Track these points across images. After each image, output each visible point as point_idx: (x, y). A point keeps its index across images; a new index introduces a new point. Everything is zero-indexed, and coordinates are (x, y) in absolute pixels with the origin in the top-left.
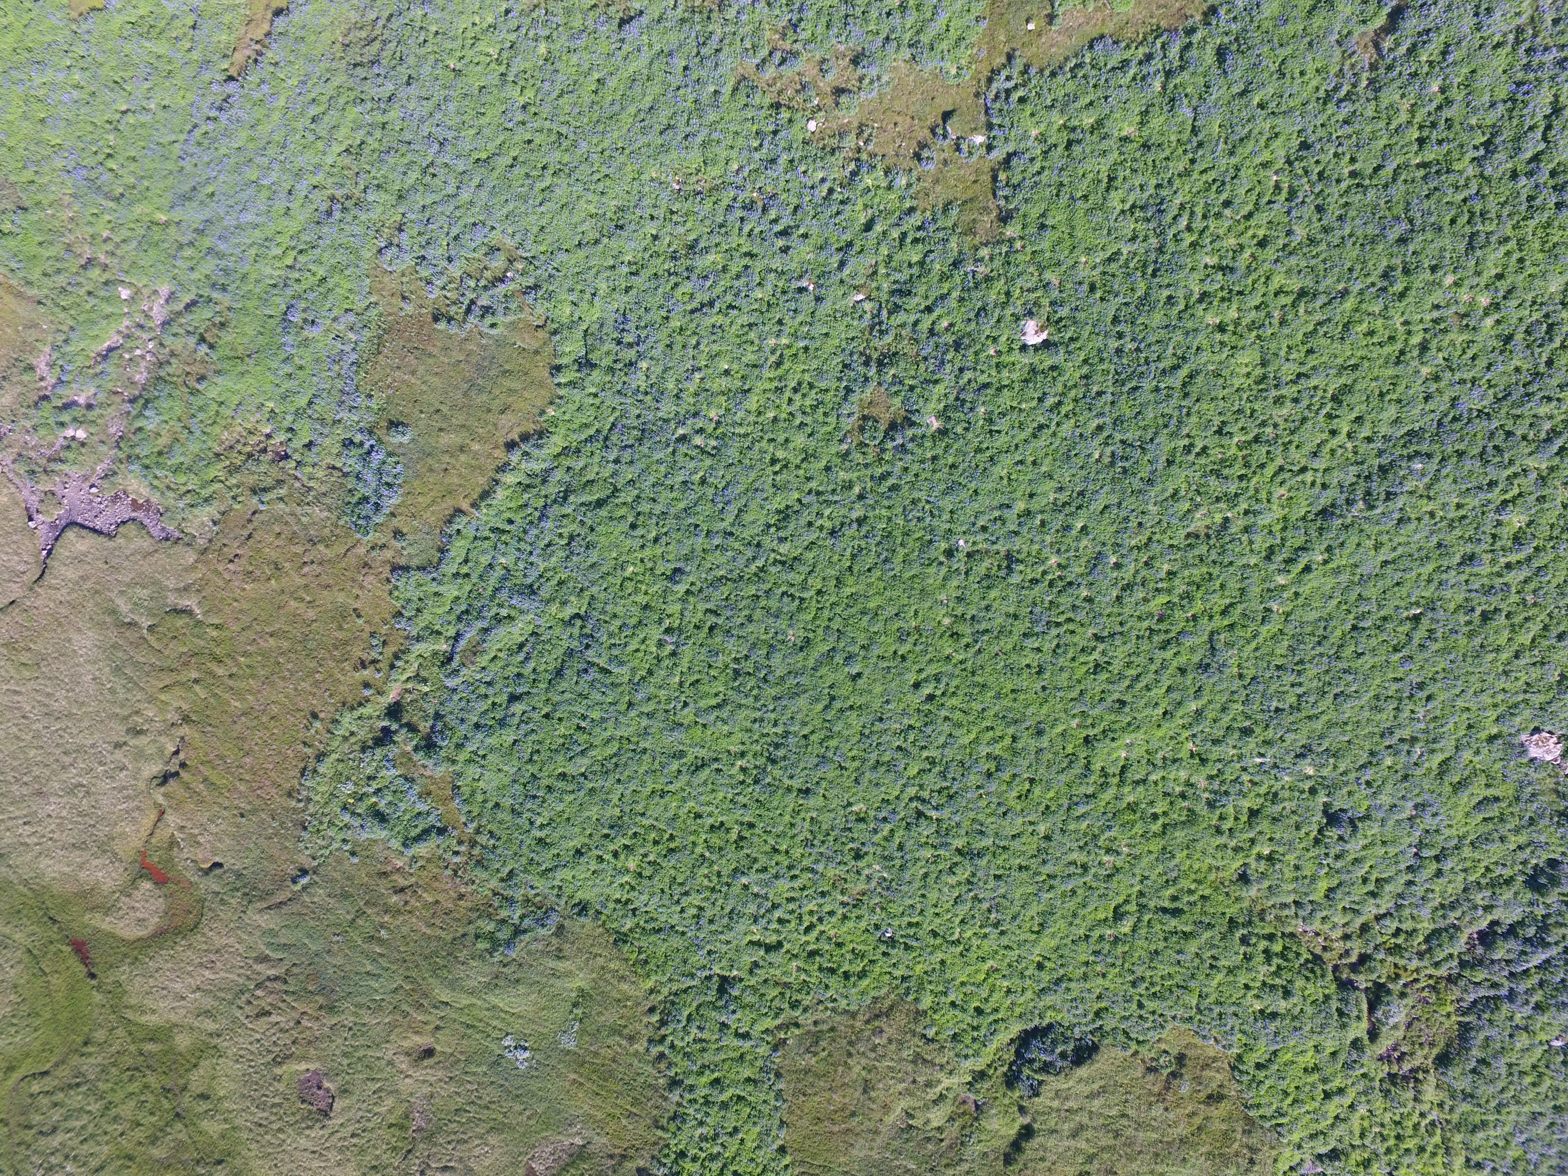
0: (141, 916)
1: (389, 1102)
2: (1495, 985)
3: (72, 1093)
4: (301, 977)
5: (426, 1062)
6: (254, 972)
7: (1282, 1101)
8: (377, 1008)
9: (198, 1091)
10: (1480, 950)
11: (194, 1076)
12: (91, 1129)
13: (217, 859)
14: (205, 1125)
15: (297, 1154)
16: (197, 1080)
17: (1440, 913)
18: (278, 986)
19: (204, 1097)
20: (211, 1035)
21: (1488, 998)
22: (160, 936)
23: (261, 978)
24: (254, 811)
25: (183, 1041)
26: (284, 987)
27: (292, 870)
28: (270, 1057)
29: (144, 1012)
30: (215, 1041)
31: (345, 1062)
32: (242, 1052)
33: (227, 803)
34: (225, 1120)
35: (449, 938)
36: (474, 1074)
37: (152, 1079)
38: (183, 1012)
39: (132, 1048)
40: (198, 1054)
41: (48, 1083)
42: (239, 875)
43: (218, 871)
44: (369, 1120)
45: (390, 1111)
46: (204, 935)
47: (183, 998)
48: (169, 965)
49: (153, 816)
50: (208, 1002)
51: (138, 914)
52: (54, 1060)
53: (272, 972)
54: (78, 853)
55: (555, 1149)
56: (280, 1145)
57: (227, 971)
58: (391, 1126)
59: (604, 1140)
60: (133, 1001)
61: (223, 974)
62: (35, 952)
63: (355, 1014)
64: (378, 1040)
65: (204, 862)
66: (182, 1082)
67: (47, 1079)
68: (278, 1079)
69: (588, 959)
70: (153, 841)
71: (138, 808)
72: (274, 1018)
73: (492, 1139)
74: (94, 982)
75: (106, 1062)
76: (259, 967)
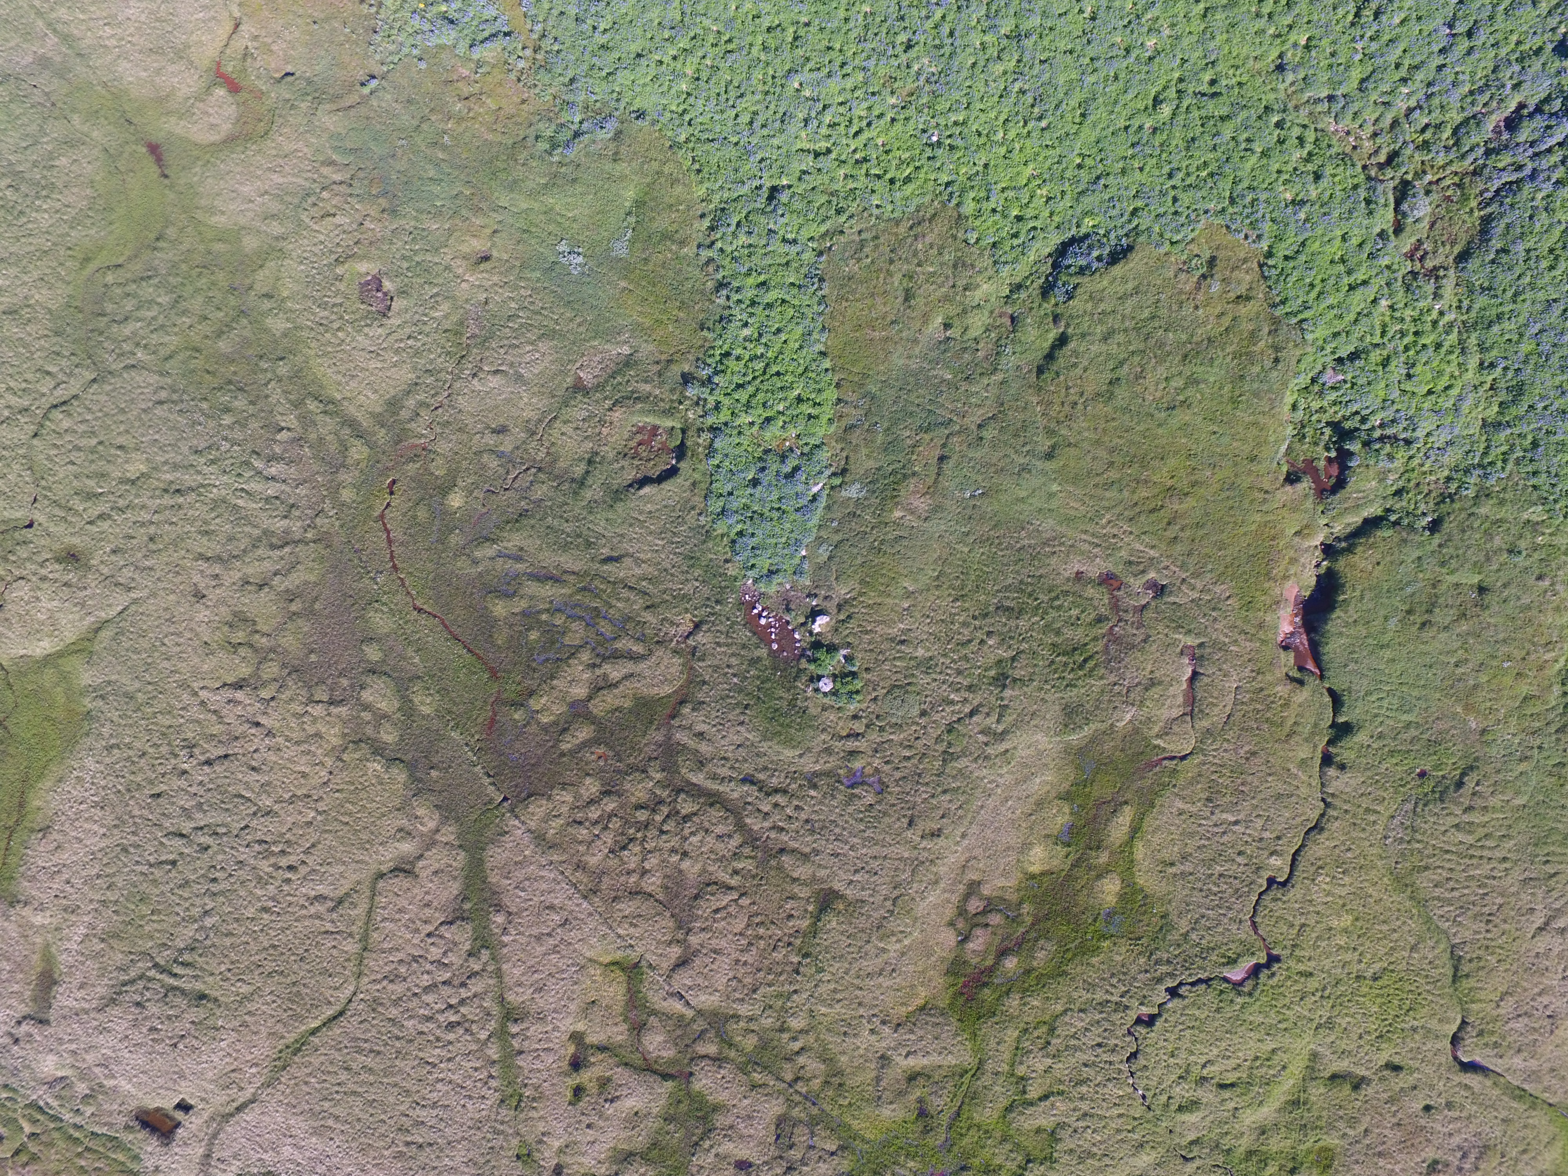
0: (215, 122)
1: (445, 307)
2: (1519, 168)
3: (144, 284)
4: (366, 182)
5: (482, 266)
6: (321, 175)
7: (1308, 293)
8: (438, 214)
9: (265, 290)
10: (1505, 136)
11: (260, 275)
12: (161, 320)
13: (289, 69)
14: (269, 321)
15: (355, 352)
16: (262, 279)
17: (1469, 100)
18: (343, 189)
19: (268, 296)
20: (277, 238)
21: (1511, 183)
22: (230, 141)
23: (327, 182)
24: (327, 20)
25: (250, 243)
26: (349, 191)
27: (361, 75)
28: (334, 257)
29: (213, 214)
30: (281, 244)
31: (405, 265)
32: (305, 255)
33: (301, 12)
34: (287, 319)
35: (511, 141)
36: (528, 279)
37: (220, 276)
38: (250, 214)
39: (201, 247)
40: (264, 256)
41: (122, 275)
42: (309, 82)
43: (290, 79)
44: (425, 323)
45: (446, 317)
46: (273, 140)
47: (251, 201)
48: (239, 169)
49: (229, 27)
50: (275, 207)
51: (211, 120)
52: (127, 253)
53: (338, 177)
54: (154, 57)
55: (603, 359)
56: (339, 345)
57: (294, 175)
58: (445, 331)
59: (651, 347)
60: (203, 202)
61: (291, 179)
62: (112, 151)
63: (416, 219)
64: (437, 245)
65: (277, 71)
66: (248, 281)
67: (120, 271)
68: (339, 278)
69: (643, 163)
70: (228, 51)
71: (214, 18)
72: (338, 220)
73: (543, 346)
74: (166, 181)
75: (176, 259)
76: (325, 171)
